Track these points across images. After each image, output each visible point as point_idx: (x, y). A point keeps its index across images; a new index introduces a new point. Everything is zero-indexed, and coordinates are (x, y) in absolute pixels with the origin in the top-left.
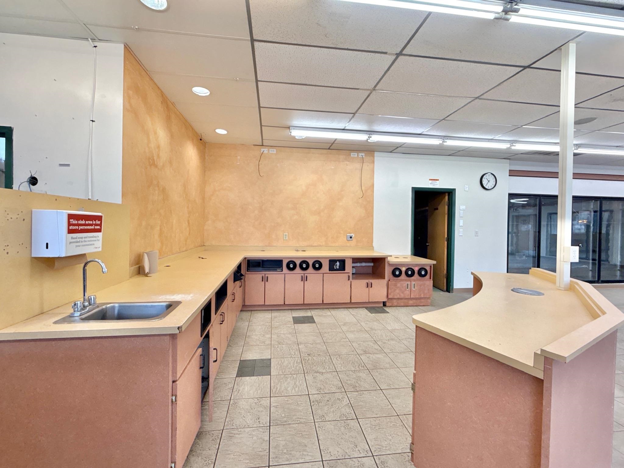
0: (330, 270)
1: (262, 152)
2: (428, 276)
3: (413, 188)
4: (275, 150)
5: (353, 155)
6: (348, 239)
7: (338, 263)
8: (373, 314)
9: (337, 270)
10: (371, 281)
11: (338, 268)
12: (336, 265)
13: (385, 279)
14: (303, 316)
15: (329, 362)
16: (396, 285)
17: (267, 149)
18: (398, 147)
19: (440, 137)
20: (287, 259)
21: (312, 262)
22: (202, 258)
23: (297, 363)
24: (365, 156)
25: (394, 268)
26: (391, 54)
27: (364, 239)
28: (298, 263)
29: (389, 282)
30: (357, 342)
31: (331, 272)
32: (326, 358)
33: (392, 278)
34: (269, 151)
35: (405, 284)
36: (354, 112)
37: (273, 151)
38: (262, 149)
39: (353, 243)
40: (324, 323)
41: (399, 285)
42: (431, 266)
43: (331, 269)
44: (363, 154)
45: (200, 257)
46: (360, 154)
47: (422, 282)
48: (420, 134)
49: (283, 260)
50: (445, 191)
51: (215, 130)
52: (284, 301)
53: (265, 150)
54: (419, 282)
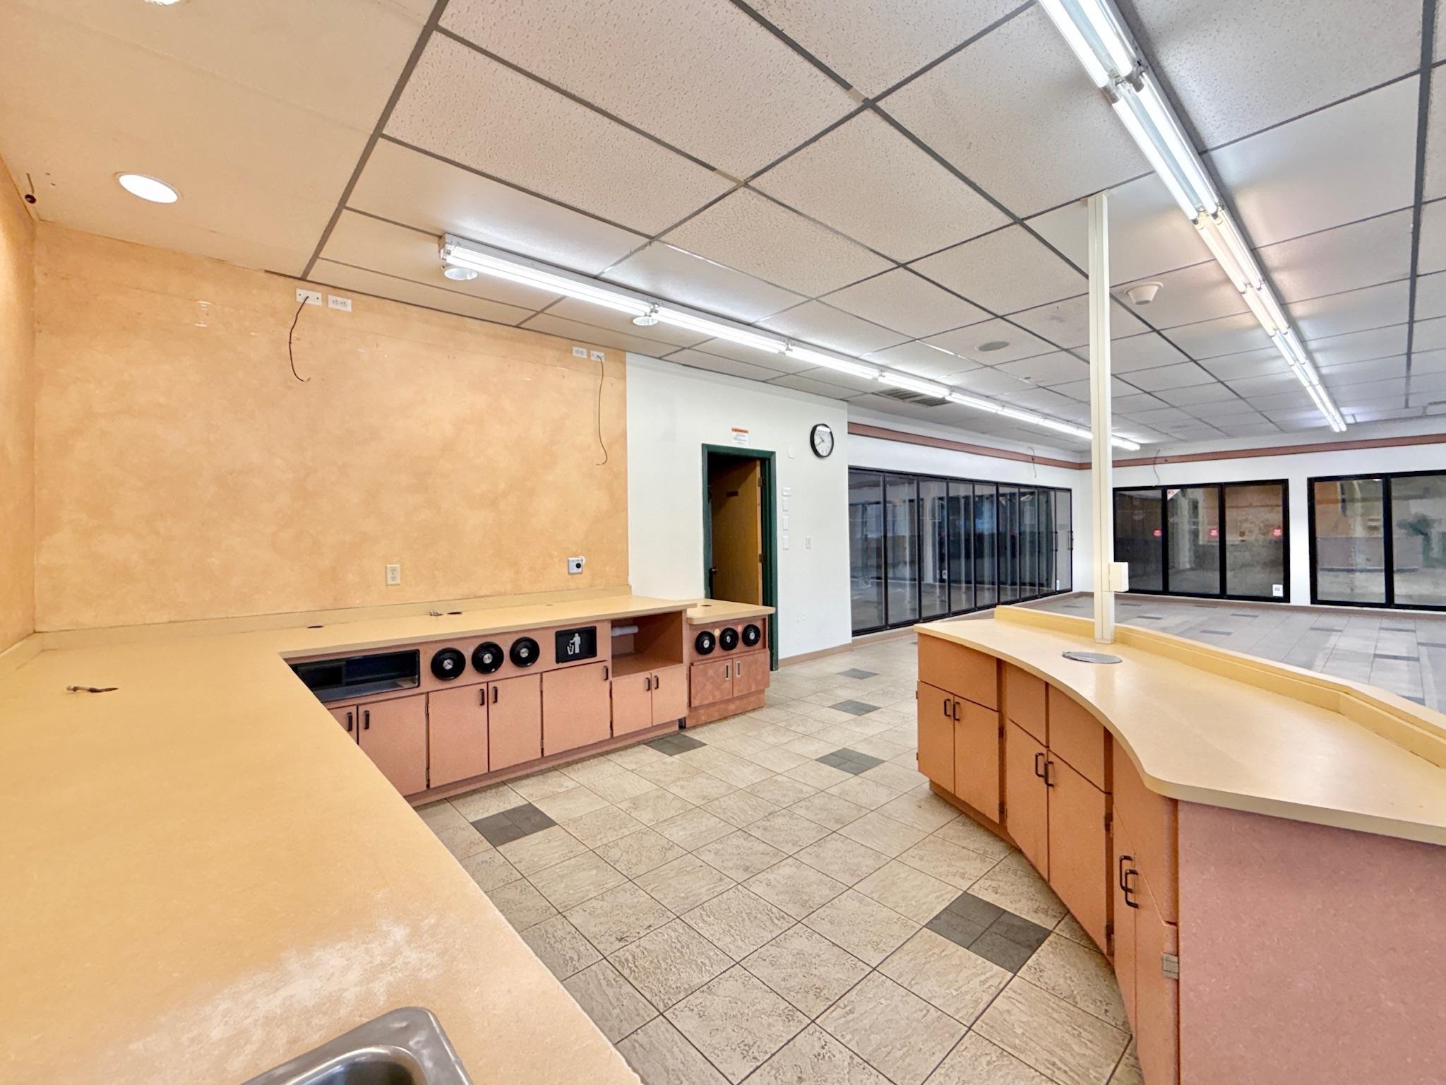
0: (558, 662)
1: (300, 300)
2: (759, 644)
3: (704, 446)
4: (349, 302)
5: (577, 351)
6: (571, 571)
7: (577, 639)
8: (677, 756)
9: (575, 657)
10: (655, 672)
11: (577, 651)
12: (573, 644)
13: (682, 662)
14: (502, 810)
15: (694, 938)
16: (705, 673)
17: (319, 295)
18: (684, 348)
19: (783, 338)
20: (433, 645)
21: (510, 644)
22: (93, 691)
23: (609, 984)
24: (606, 359)
25: (699, 632)
26: (856, 95)
27: (608, 569)
28: (468, 653)
29: (692, 667)
30: (708, 847)
31: (561, 665)
32: (675, 930)
33: (697, 659)
34: (325, 300)
35: (721, 667)
36: (653, 235)
37: (345, 305)
38: (299, 291)
39: (585, 577)
40: (581, 817)
41: (711, 672)
42: (764, 620)
43: (562, 656)
44: (602, 354)
45: (75, 689)
46: (595, 353)
47: (751, 658)
48: (749, 325)
49: (419, 650)
50: (755, 455)
51: (117, 175)
52: (428, 780)
53: (315, 298)
54: (746, 658)
